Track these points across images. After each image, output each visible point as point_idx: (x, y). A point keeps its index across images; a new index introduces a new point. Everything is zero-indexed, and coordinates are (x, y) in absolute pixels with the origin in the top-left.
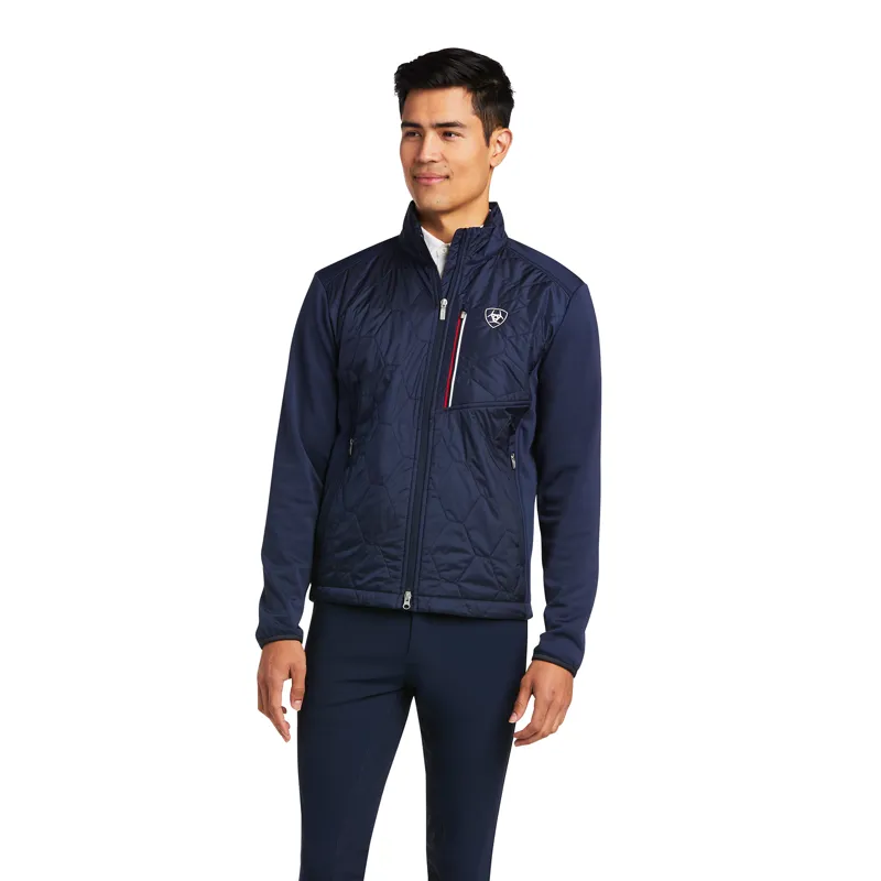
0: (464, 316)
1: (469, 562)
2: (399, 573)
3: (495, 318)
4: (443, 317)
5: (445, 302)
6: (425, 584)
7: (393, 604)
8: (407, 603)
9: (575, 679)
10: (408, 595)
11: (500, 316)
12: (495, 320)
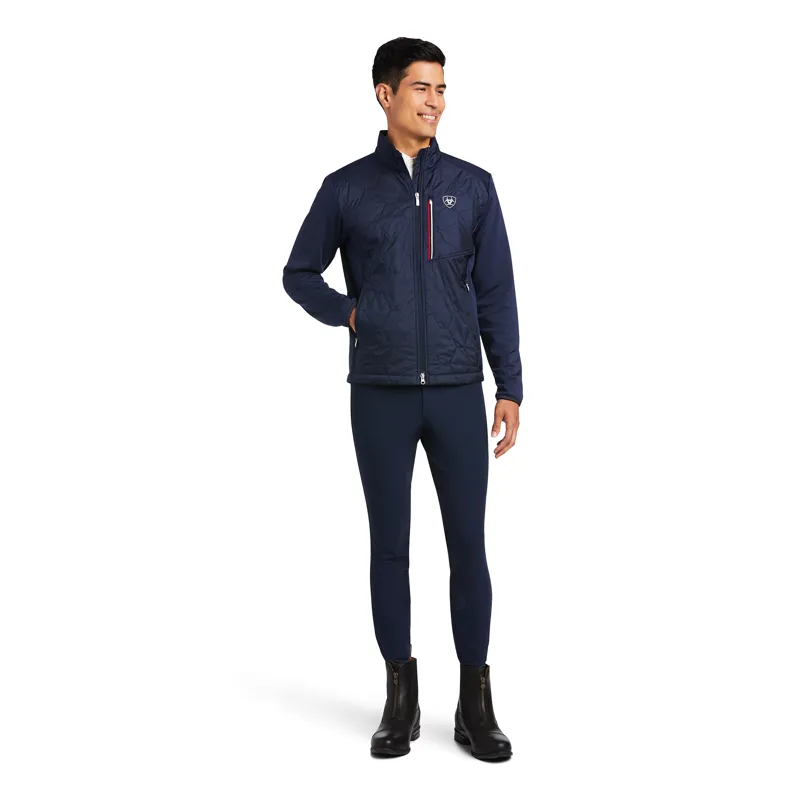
0: (431, 202)
1: (454, 352)
2: (415, 363)
3: (450, 202)
4: (418, 204)
5: (417, 195)
6: (432, 368)
7: (414, 382)
8: (423, 380)
9: (520, 408)
10: (423, 375)
11: (452, 201)
12: (450, 203)
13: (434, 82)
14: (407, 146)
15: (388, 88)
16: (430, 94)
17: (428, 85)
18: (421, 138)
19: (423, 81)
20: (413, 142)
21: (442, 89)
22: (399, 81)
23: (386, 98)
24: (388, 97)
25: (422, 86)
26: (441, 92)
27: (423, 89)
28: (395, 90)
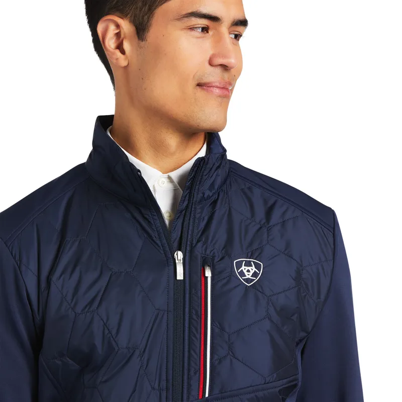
0: (208, 273)
3: (249, 271)
4: (180, 276)
5: (179, 255)
11: (253, 269)
12: (248, 276)
13: (228, 15)
14: (158, 148)
15: (126, 26)
16: (219, 39)
17: (214, 19)
18: (188, 132)
19: (205, 10)
20: (172, 140)
21: (240, 29)
22: (151, 11)
23: (120, 47)
24: (126, 46)
25: (204, 22)
26: (237, 37)
27: (205, 30)
28: (141, 30)
